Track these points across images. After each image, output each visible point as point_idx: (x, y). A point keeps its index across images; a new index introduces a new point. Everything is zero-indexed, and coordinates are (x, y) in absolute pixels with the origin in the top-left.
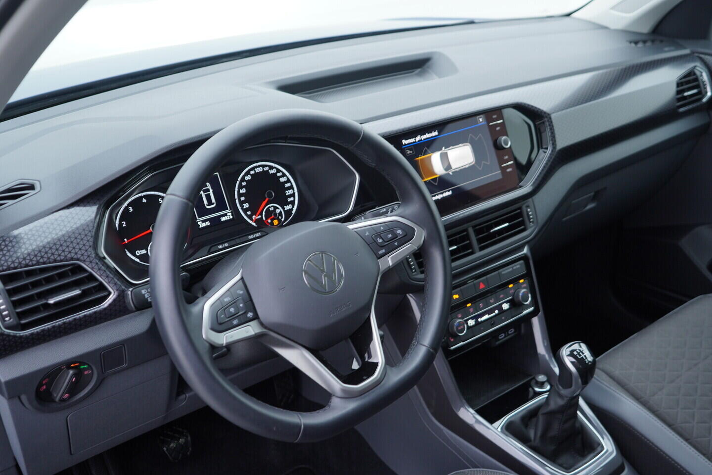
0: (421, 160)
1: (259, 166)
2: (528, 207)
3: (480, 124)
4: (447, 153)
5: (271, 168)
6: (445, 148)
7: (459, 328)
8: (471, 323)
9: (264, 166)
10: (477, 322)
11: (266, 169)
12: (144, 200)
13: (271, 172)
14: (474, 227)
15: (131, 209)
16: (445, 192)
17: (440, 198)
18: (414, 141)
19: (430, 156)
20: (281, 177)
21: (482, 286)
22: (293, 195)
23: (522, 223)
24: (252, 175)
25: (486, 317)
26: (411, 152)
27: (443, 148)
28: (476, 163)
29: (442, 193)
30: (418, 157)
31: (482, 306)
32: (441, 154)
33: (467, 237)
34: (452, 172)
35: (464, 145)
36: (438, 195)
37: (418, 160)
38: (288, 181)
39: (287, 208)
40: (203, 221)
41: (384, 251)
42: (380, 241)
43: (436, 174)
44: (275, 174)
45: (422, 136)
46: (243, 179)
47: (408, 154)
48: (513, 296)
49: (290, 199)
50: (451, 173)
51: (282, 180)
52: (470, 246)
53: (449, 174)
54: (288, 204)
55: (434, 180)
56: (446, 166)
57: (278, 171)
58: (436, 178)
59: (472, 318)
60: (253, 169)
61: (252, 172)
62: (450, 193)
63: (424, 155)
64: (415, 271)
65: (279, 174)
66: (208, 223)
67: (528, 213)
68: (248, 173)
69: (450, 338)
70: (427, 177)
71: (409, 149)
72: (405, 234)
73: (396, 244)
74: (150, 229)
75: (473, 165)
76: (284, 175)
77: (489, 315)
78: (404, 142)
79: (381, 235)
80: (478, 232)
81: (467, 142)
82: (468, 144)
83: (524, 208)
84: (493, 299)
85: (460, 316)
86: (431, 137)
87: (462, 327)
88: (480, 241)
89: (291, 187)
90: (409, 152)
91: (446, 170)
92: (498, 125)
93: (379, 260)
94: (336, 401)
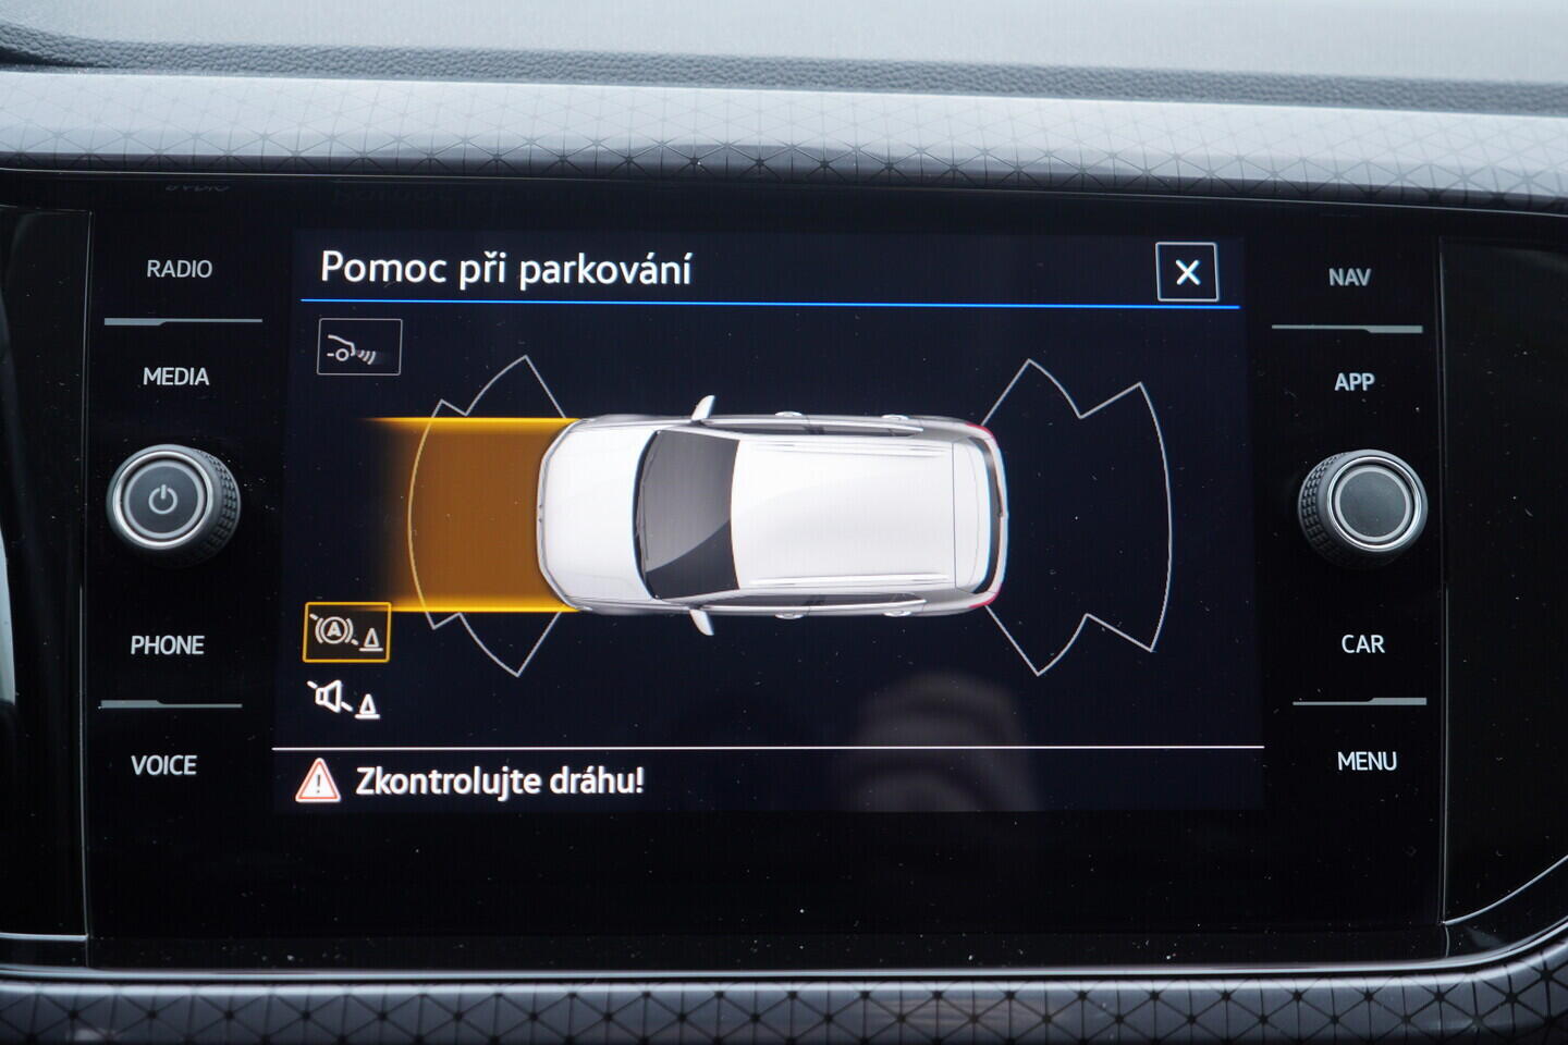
0: (435, 436)
3: (1165, 303)
4: (725, 453)
6: (717, 410)
16: (579, 761)
18: (439, 279)
19: (551, 437)
26: (369, 356)
27: (706, 404)
29: (549, 764)
30: (425, 410)
34: (723, 622)
35: (929, 433)
37: (414, 436)
43: (549, 592)
45: (528, 263)
47: (332, 365)
50: (703, 624)
53: (681, 622)
55: (510, 632)
56: (674, 549)
58: (540, 621)
62: (632, 783)
63: (477, 413)
70: (430, 592)
71: (351, 329)
75: (980, 618)
78: (331, 262)
81: (973, 415)
82: (985, 434)
86: (618, 291)
90: (347, 351)
91: (655, 582)
92: (1358, 354)
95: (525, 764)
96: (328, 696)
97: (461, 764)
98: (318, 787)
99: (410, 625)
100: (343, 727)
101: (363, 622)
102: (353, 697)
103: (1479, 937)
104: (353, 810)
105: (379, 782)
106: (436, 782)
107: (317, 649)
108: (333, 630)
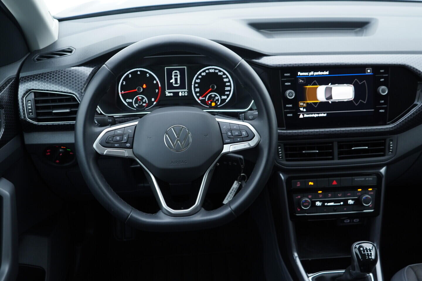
0: (309, 88)
1: (213, 69)
2: (392, 140)
3: (367, 74)
4: (331, 88)
5: (220, 71)
6: (331, 84)
7: (305, 204)
8: (318, 204)
9: (215, 69)
10: (323, 205)
11: (217, 71)
12: (139, 73)
13: (219, 74)
14: (338, 142)
15: (130, 76)
16: (321, 113)
17: (315, 117)
18: (308, 75)
19: (317, 87)
20: (225, 78)
21: (335, 183)
22: (230, 91)
23: (383, 150)
24: (206, 73)
25: (332, 204)
26: (303, 81)
27: (330, 84)
28: (354, 100)
29: (319, 114)
30: (307, 85)
31: (330, 196)
32: (326, 88)
33: (332, 148)
34: (332, 102)
35: (348, 86)
36: (314, 114)
37: (307, 88)
38: (229, 81)
39: (223, 97)
40: (169, 93)
41: (229, 141)
42: (230, 134)
43: (317, 100)
44: (221, 76)
45: (315, 73)
46: (200, 74)
47: (300, 82)
48: (360, 197)
49: (227, 93)
50: (330, 102)
51: (225, 80)
52: (332, 154)
53: (328, 102)
54: (224, 95)
55: (315, 104)
56: (328, 96)
57: (224, 74)
58: (317, 103)
59: (320, 201)
60: (208, 69)
61: (207, 71)
62: (325, 115)
63: (312, 85)
65: (224, 76)
66: (172, 94)
67: (389, 144)
68: (204, 71)
69: (298, 208)
70: (309, 100)
71: (301, 79)
72: (247, 136)
73: (239, 139)
74: (136, 89)
75: (352, 101)
76: (227, 77)
77: (334, 203)
78: (299, 73)
79: (232, 131)
80: (340, 147)
81: (351, 84)
82: (352, 85)
83: (388, 140)
84: (341, 194)
85: (310, 197)
86: (322, 75)
87: (307, 204)
88: (340, 153)
89: (230, 86)
90: (301, 81)
91: (327, 99)
92: (382, 78)
93: (224, 145)
94: (160, 214)
95: (317, 114)
96: (302, 109)
97: (312, 114)
98: (301, 116)
99: (307, 103)
100: (303, 112)
101: (304, 103)
102: (304, 109)
103: (391, 123)
104: (305, 118)
105: (306, 116)
106: (310, 116)
107: (301, 106)
108: (301, 104)
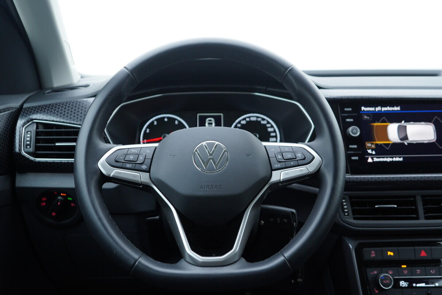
0: (377, 126)
1: (254, 116)
4: (406, 127)
5: (263, 119)
6: (405, 122)
7: (384, 282)
8: (403, 284)
9: (258, 117)
10: (410, 286)
11: (259, 119)
12: (166, 120)
13: (263, 122)
14: (423, 196)
15: (155, 123)
16: (396, 157)
17: (388, 161)
18: (374, 110)
19: (387, 126)
20: (269, 127)
21: (423, 254)
24: (247, 122)
25: (423, 285)
26: (368, 118)
27: (403, 122)
28: (437, 141)
29: (393, 158)
30: (375, 123)
31: (418, 273)
32: (399, 127)
33: (414, 203)
34: (408, 143)
35: (426, 124)
36: (387, 158)
37: (374, 126)
38: (275, 131)
41: (279, 166)
42: (280, 157)
43: (389, 140)
44: (265, 125)
45: (383, 108)
46: (239, 122)
47: (364, 119)
50: (406, 144)
51: (270, 130)
52: (416, 211)
53: (404, 144)
55: (387, 145)
56: (402, 136)
57: (268, 123)
58: (389, 144)
59: (405, 280)
60: (249, 117)
61: (248, 119)
62: (401, 159)
63: (381, 122)
64: (348, 215)
65: (268, 125)
68: (245, 119)
69: (375, 289)
70: (379, 141)
71: (366, 115)
72: (303, 157)
73: (292, 163)
74: (161, 137)
75: (433, 143)
76: (272, 126)
77: (426, 284)
78: (363, 108)
79: (283, 153)
80: (425, 203)
81: (431, 122)
82: (432, 124)
84: (434, 270)
85: (391, 273)
86: (393, 111)
87: (388, 282)
88: (426, 211)
89: (276, 137)
90: (366, 117)
91: (401, 139)
93: (273, 172)
94: (182, 263)
95: (390, 157)
96: (370, 151)
97: (384, 158)
98: (370, 160)
99: (377, 145)
100: (371, 154)
101: (372, 144)
102: (372, 151)
104: (374, 163)
105: (376, 160)
106: (381, 160)
107: (368, 147)
108: (369, 145)
